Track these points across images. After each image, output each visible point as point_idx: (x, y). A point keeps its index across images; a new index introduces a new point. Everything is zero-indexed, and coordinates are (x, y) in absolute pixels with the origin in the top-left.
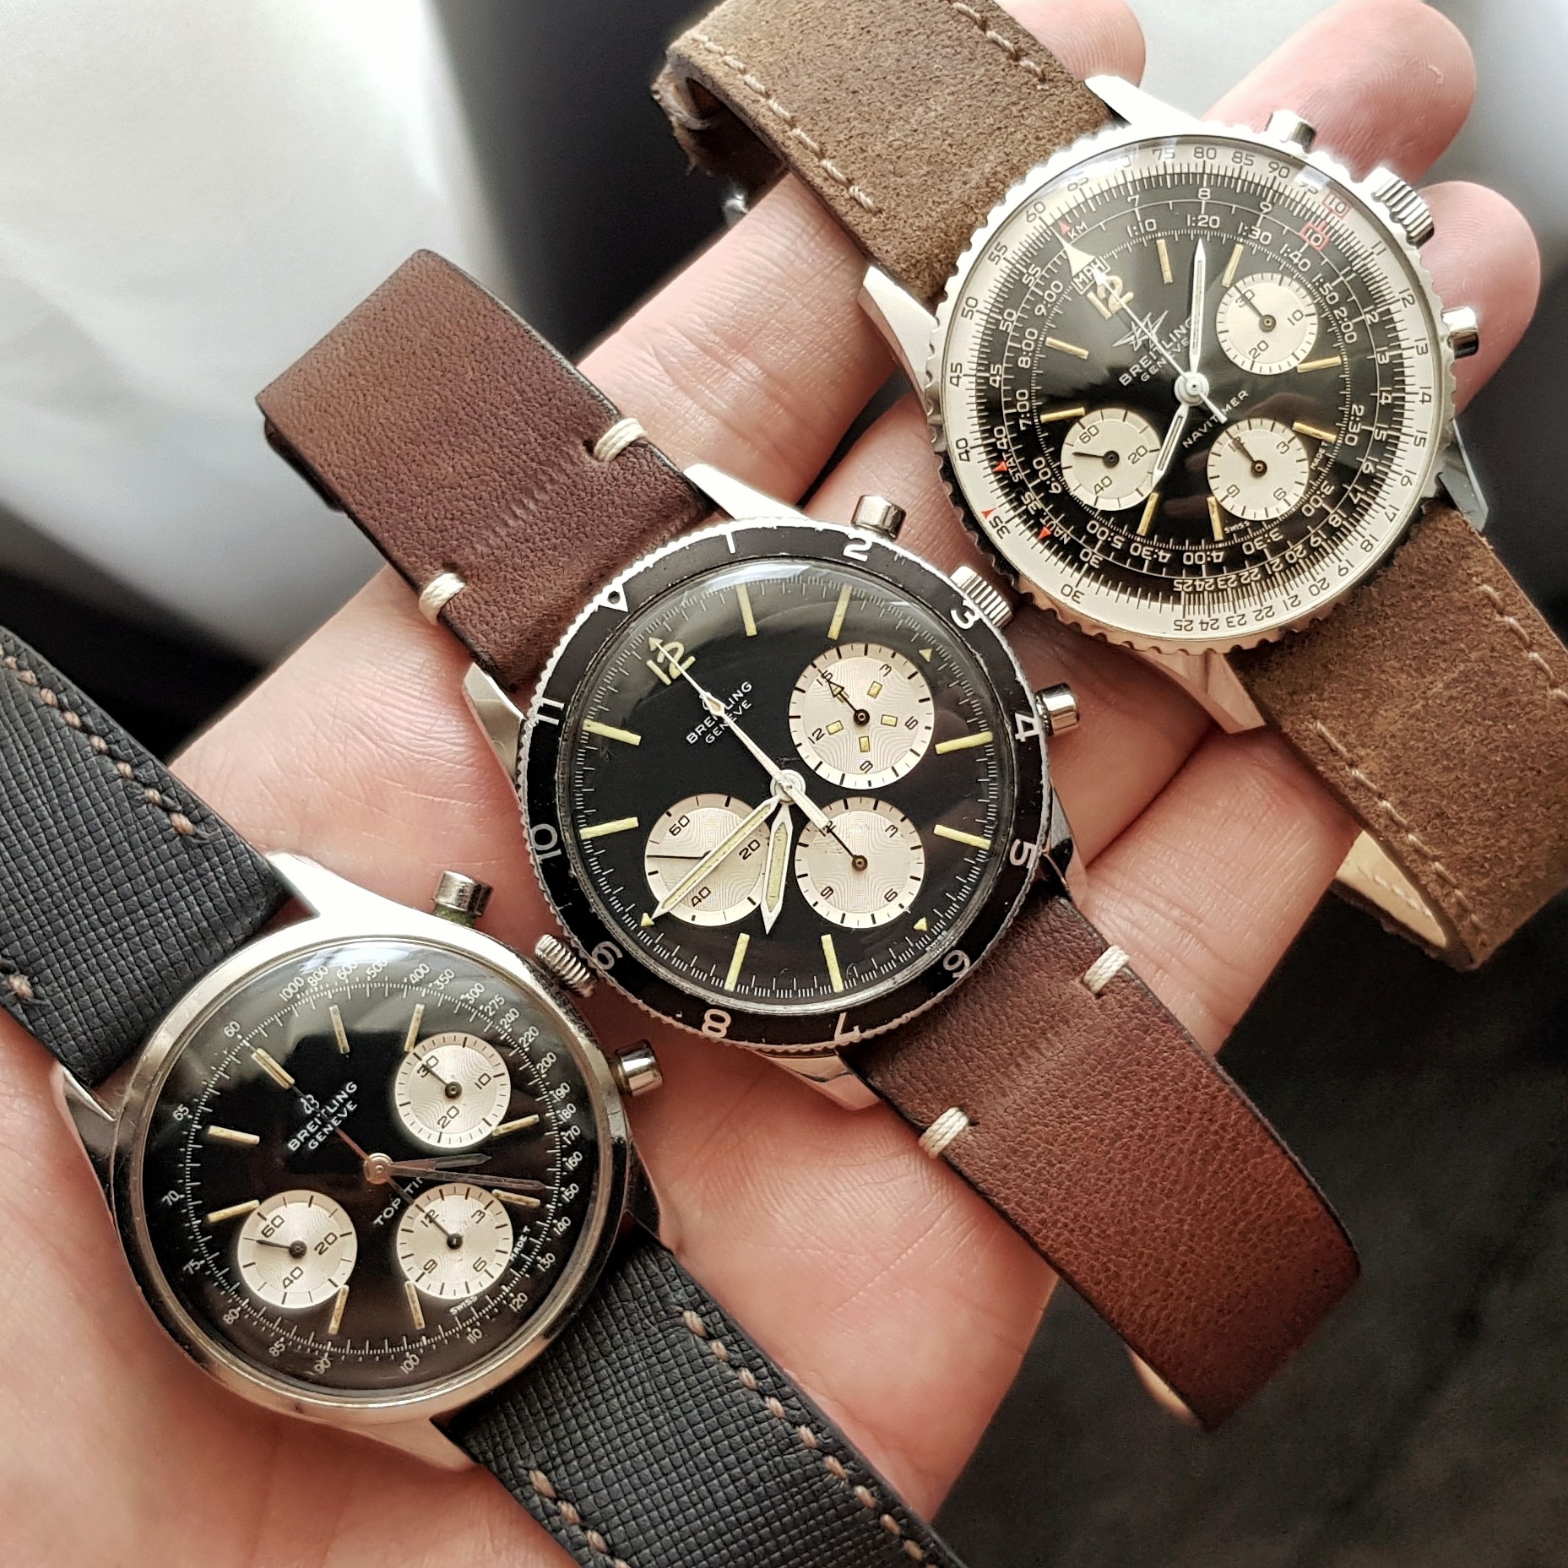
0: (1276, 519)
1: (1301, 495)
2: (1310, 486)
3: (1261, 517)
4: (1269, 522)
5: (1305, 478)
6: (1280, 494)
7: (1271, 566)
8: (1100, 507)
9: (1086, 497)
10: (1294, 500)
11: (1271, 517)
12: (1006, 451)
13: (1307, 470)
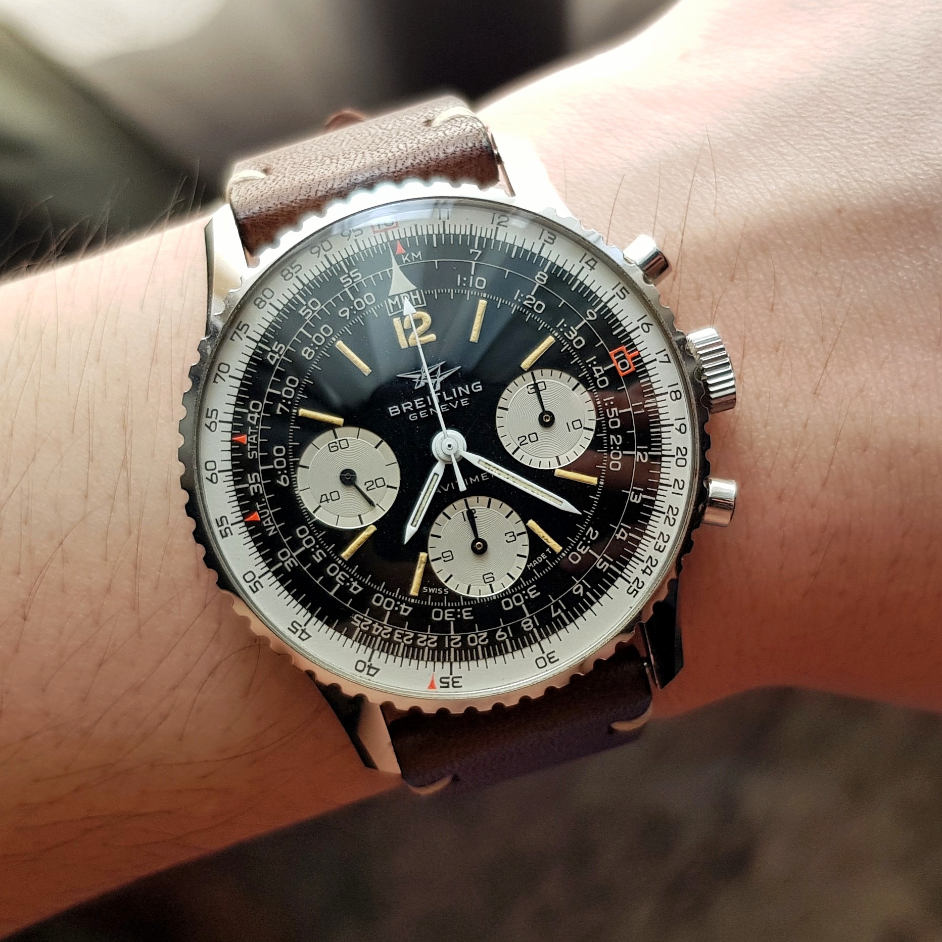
0: (474, 599)
1: (507, 587)
2: (518, 583)
3: (462, 591)
4: (466, 599)
5: (517, 575)
6: (488, 579)
7: (450, 640)
8: (317, 516)
9: (308, 501)
10: (498, 590)
11: (470, 595)
12: (253, 427)
13: (523, 568)
